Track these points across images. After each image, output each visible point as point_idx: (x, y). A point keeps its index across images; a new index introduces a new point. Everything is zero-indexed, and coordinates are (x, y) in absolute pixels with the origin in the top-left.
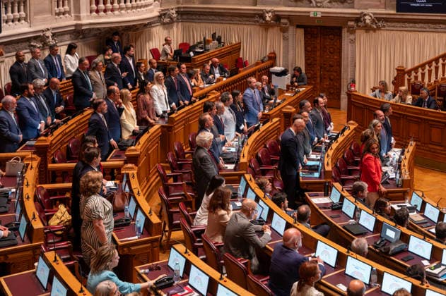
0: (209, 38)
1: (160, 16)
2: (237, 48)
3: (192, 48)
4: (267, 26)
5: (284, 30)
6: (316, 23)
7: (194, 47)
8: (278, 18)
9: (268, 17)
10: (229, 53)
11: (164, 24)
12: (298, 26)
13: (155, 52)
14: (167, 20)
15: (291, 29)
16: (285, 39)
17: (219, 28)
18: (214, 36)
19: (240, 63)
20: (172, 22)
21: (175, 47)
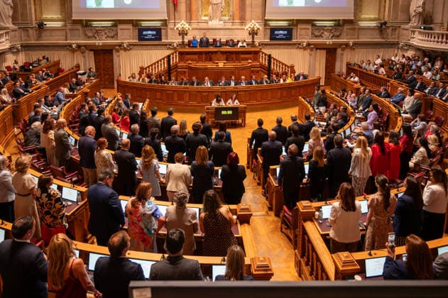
0: (41, 58)
1: (10, 49)
2: (58, 63)
3: (31, 64)
4: (73, 51)
5: (83, 53)
6: (100, 48)
7: (33, 63)
8: (79, 46)
9: (74, 46)
10: (54, 66)
11: (13, 53)
12: (91, 50)
13: (8, 68)
14: (15, 50)
15: (87, 52)
16: (84, 57)
17: (47, 53)
18: (44, 57)
19: (61, 70)
20: (18, 51)
21: (21, 64)
